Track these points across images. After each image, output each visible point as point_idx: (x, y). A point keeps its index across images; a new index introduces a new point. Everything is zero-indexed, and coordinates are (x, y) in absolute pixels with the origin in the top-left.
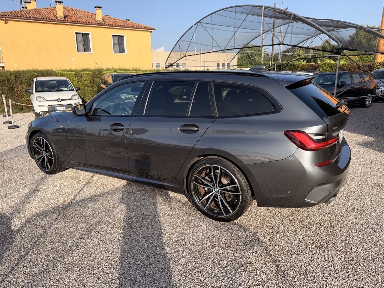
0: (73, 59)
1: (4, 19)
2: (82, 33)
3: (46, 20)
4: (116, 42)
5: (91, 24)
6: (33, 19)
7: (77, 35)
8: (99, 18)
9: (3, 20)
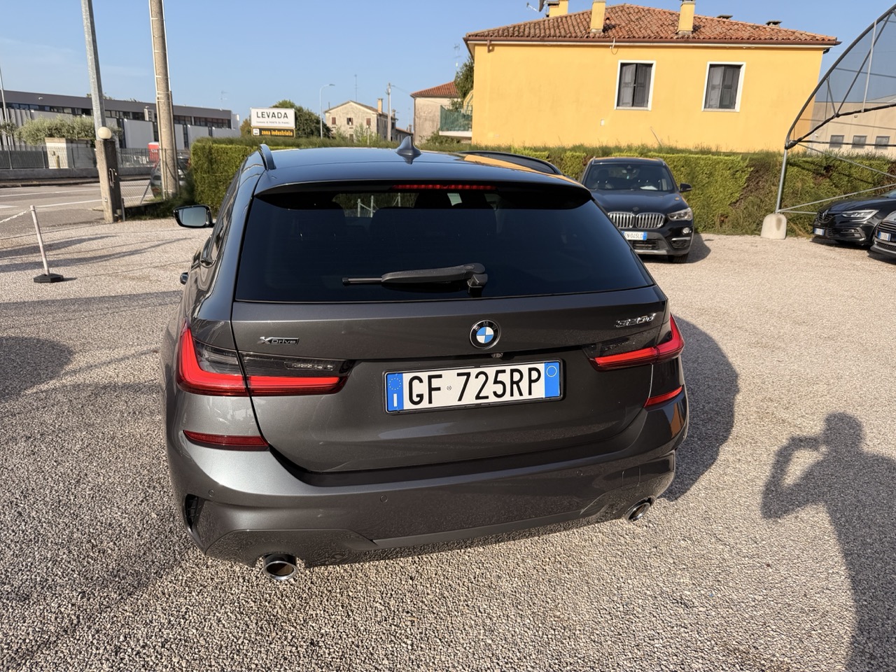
0: (603, 123)
1: (488, 43)
2: (637, 64)
3: (563, 39)
4: (718, 80)
5: (662, 40)
6: (539, 39)
7: (624, 68)
8: (685, 26)
9: (485, 45)
